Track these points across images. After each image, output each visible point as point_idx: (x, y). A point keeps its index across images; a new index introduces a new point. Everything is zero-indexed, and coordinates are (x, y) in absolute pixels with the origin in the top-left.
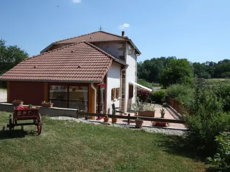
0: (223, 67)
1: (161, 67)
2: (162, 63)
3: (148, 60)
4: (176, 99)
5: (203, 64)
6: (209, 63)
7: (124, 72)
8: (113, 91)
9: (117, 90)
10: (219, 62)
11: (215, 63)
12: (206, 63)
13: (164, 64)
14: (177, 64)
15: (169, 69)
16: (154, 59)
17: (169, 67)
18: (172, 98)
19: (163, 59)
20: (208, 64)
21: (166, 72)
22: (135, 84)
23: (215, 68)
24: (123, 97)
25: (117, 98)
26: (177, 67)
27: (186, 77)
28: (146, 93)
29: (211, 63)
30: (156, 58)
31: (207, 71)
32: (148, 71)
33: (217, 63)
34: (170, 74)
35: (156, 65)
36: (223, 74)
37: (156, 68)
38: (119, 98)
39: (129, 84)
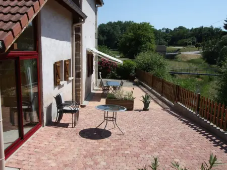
0: (178, 34)
1: (118, 33)
2: (119, 27)
3: (103, 24)
4: (152, 73)
5: (160, 30)
6: (165, 29)
7: (78, 30)
8: (56, 67)
9: (66, 64)
10: (175, 29)
11: (171, 30)
12: (163, 29)
13: (121, 30)
14: (139, 29)
15: (129, 34)
16: (111, 23)
17: (130, 32)
18: (147, 71)
19: (120, 23)
20: (164, 31)
21: (127, 37)
22: (96, 51)
23: (171, 35)
24: (78, 75)
25: (66, 79)
26: (139, 32)
27: (148, 44)
28: (108, 65)
29: (167, 30)
30: (113, 22)
31: (164, 38)
32: (103, 37)
33: (173, 30)
34: (131, 40)
35: (112, 30)
36: (179, 42)
37: (113, 33)
38: (70, 79)
39: (87, 52)
